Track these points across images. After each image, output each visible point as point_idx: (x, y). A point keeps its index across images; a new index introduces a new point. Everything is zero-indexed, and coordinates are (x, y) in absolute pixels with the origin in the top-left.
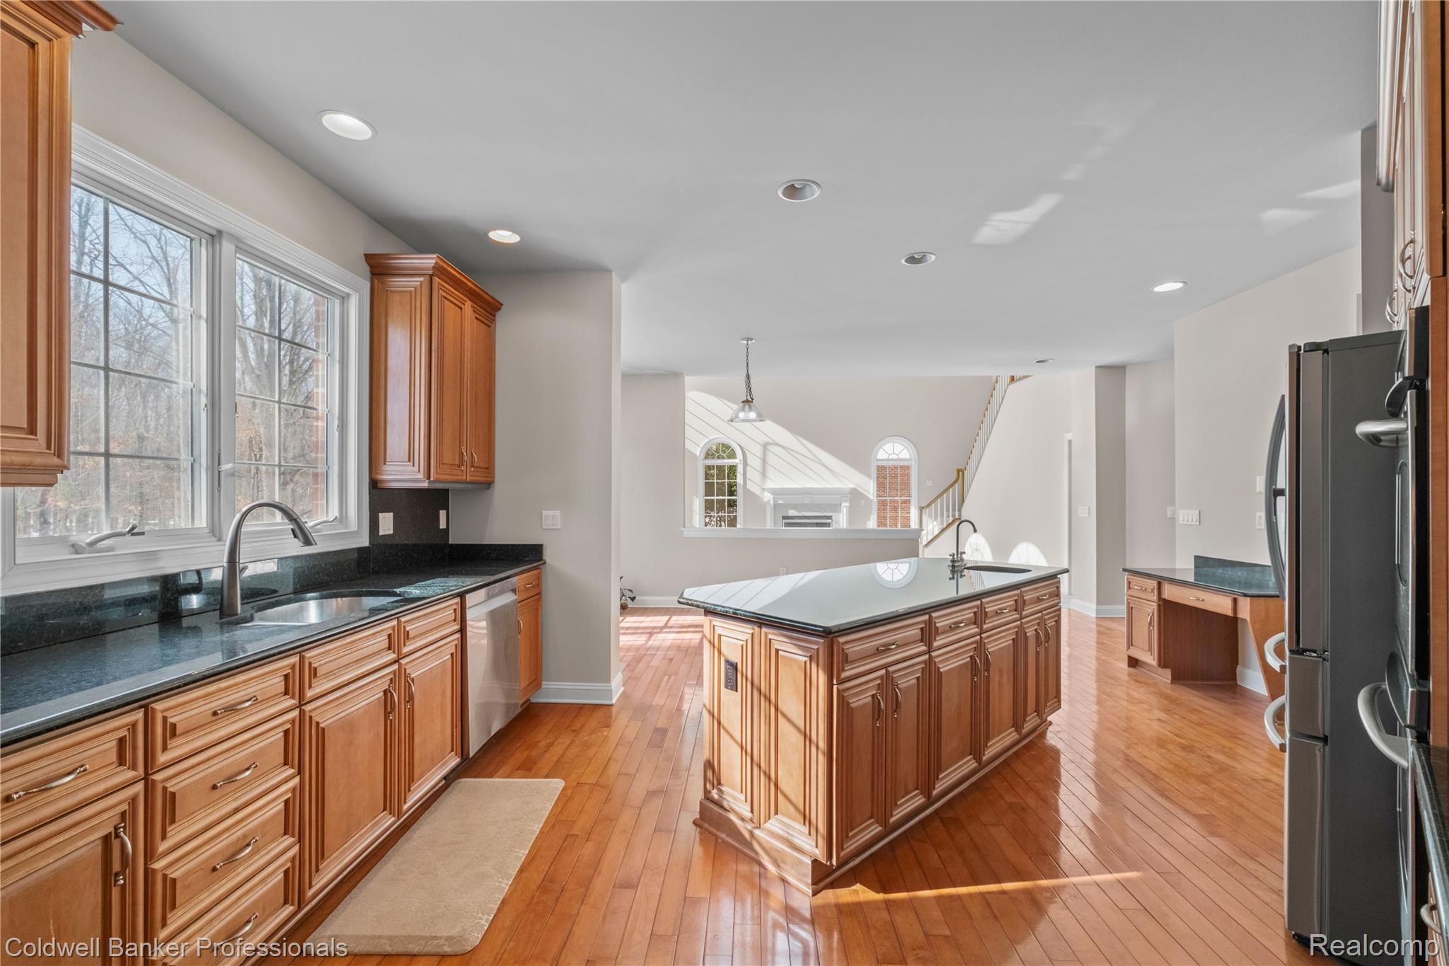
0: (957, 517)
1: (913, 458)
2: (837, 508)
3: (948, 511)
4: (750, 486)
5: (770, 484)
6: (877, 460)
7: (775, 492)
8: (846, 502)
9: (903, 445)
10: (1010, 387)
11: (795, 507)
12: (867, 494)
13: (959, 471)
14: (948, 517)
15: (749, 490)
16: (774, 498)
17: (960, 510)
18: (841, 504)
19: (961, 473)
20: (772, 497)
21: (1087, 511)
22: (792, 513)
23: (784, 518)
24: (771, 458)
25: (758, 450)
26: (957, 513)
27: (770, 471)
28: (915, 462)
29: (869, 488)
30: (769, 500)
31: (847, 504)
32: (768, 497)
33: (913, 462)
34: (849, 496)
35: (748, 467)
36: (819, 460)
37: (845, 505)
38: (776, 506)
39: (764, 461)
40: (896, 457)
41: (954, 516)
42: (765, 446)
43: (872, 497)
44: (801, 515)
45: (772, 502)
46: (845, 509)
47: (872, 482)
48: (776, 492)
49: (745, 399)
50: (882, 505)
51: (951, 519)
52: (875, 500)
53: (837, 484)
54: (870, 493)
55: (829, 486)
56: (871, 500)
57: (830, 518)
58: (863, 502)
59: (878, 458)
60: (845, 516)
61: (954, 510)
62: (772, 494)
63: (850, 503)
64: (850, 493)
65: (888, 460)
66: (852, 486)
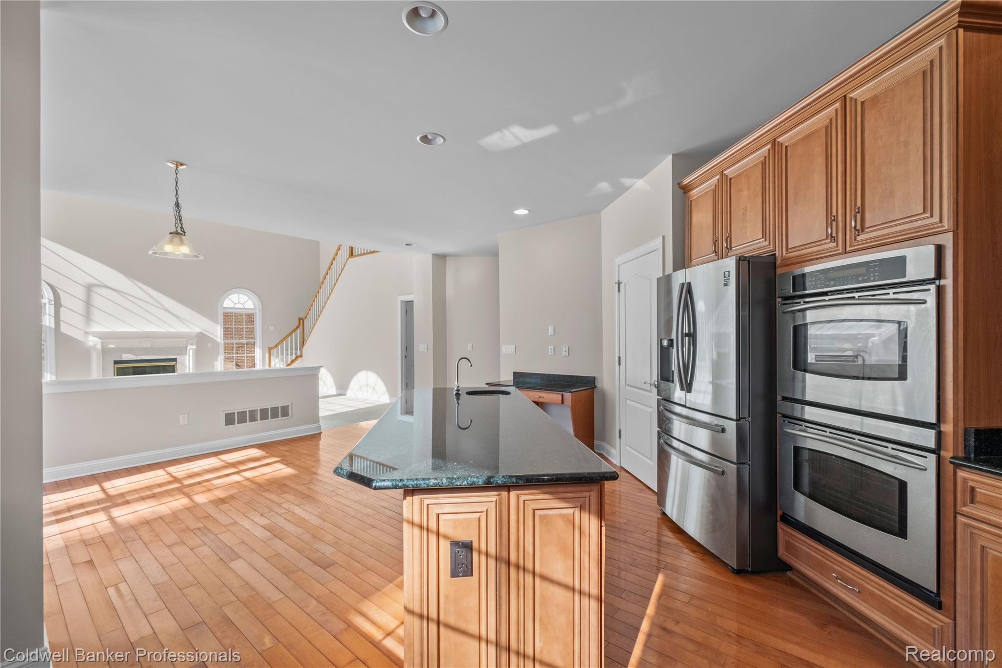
0: (299, 354)
1: (257, 308)
2: (183, 351)
3: (292, 349)
4: (64, 329)
5: (97, 328)
6: (224, 308)
7: (102, 336)
8: (192, 344)
9: (248, 297)
10: (349, 259)
11: (130, 351)
12: (214, 338)
13: (300, 319)
14: (292, 354)
15: (64, 334)
16: (102, 342)
17: (301, 350)
18: (187, 347)
19: (301, 321)
20: (100, 341)
21: (426, 348)
22: (126, 357)
23: (116, 362)
24: (97, 300)
25: (80, 292)
26: (299, 352)
27: (96, 314)
28: (259, 311)
29: (217, 332)
30: (95, 345)
31: (194, 347)
32: (92, 341)
33: (257, 311)
34: (196, 339)
35: (62, 310)
36: (162, 306)
37: (191, 349)
38: (105, 351)
39: (88, 304)
40: (242, 306)
41: (296, 353)
42: (89, 288)
43: (219, 340)
44: (139, 359)
45: (99, 346)
46: (191, 351)
47: (219, 327)
48: (104, 337)
49: (174, 230)
50: (228, 348)
51: (294, 357)
52: (222, 342)
53: (183, 329)
54: (216, 336)
55: (173, 330)
56: (218, 344)
57: (175, 360)
58: (210, 345)
59: (224, 306)
60: (191, 358)
61: (296, 349)
62: (99, 338)
63: (197, 347)
64: (196, 336)
65: (234, 308)
66: (198, 330)
